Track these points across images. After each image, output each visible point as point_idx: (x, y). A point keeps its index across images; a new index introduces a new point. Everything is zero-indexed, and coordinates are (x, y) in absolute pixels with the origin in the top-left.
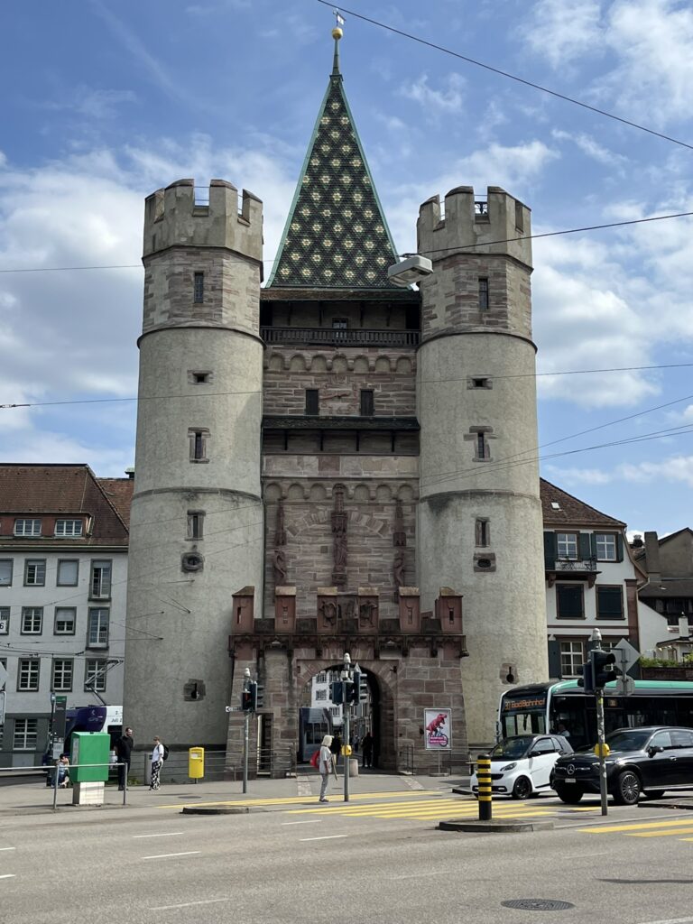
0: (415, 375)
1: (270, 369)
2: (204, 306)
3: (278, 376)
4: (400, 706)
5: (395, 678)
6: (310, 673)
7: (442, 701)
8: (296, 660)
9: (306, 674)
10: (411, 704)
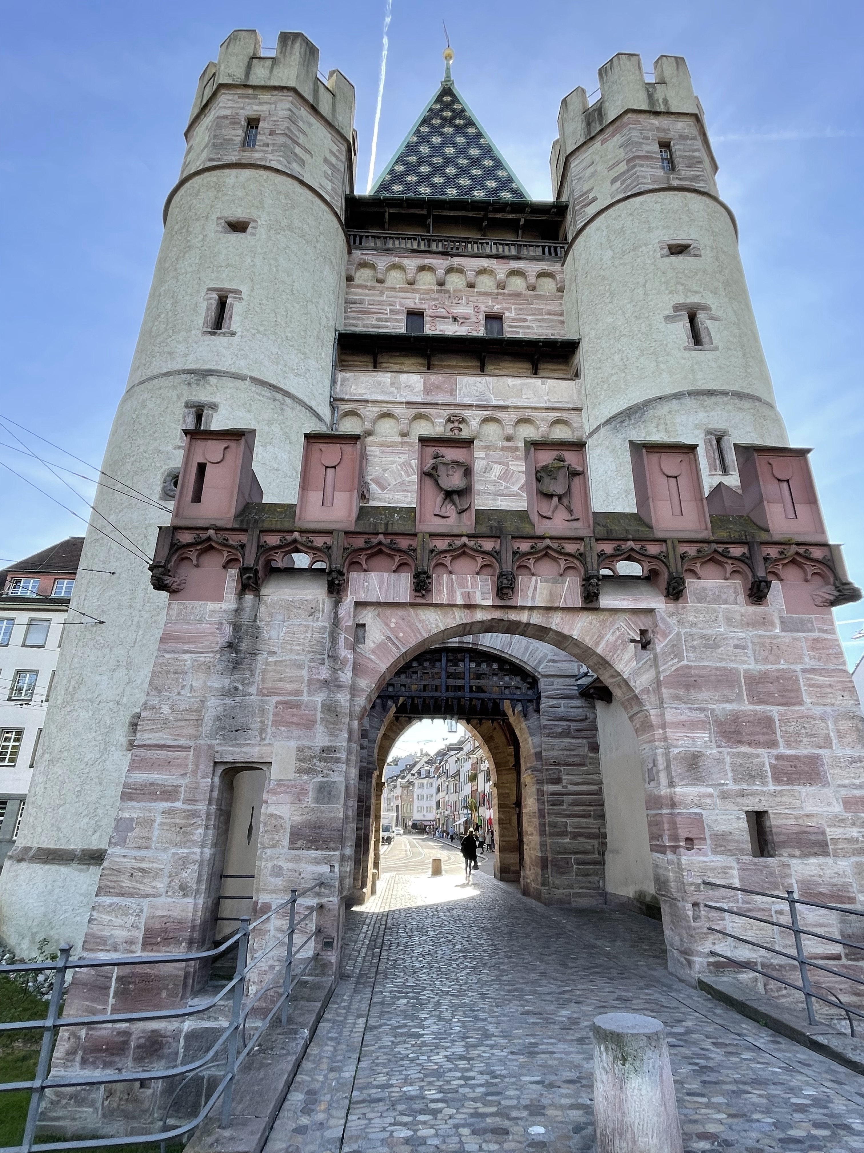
0: (562, 297)
1: (357, 282)
2: (257, 151)
3: (367, 291)
4: (676, 747)
5: (646, 662)
6: (394, 644)
7: (803, 731)
8: (353, 604)
9: (381, 646)
10: (711, 742)
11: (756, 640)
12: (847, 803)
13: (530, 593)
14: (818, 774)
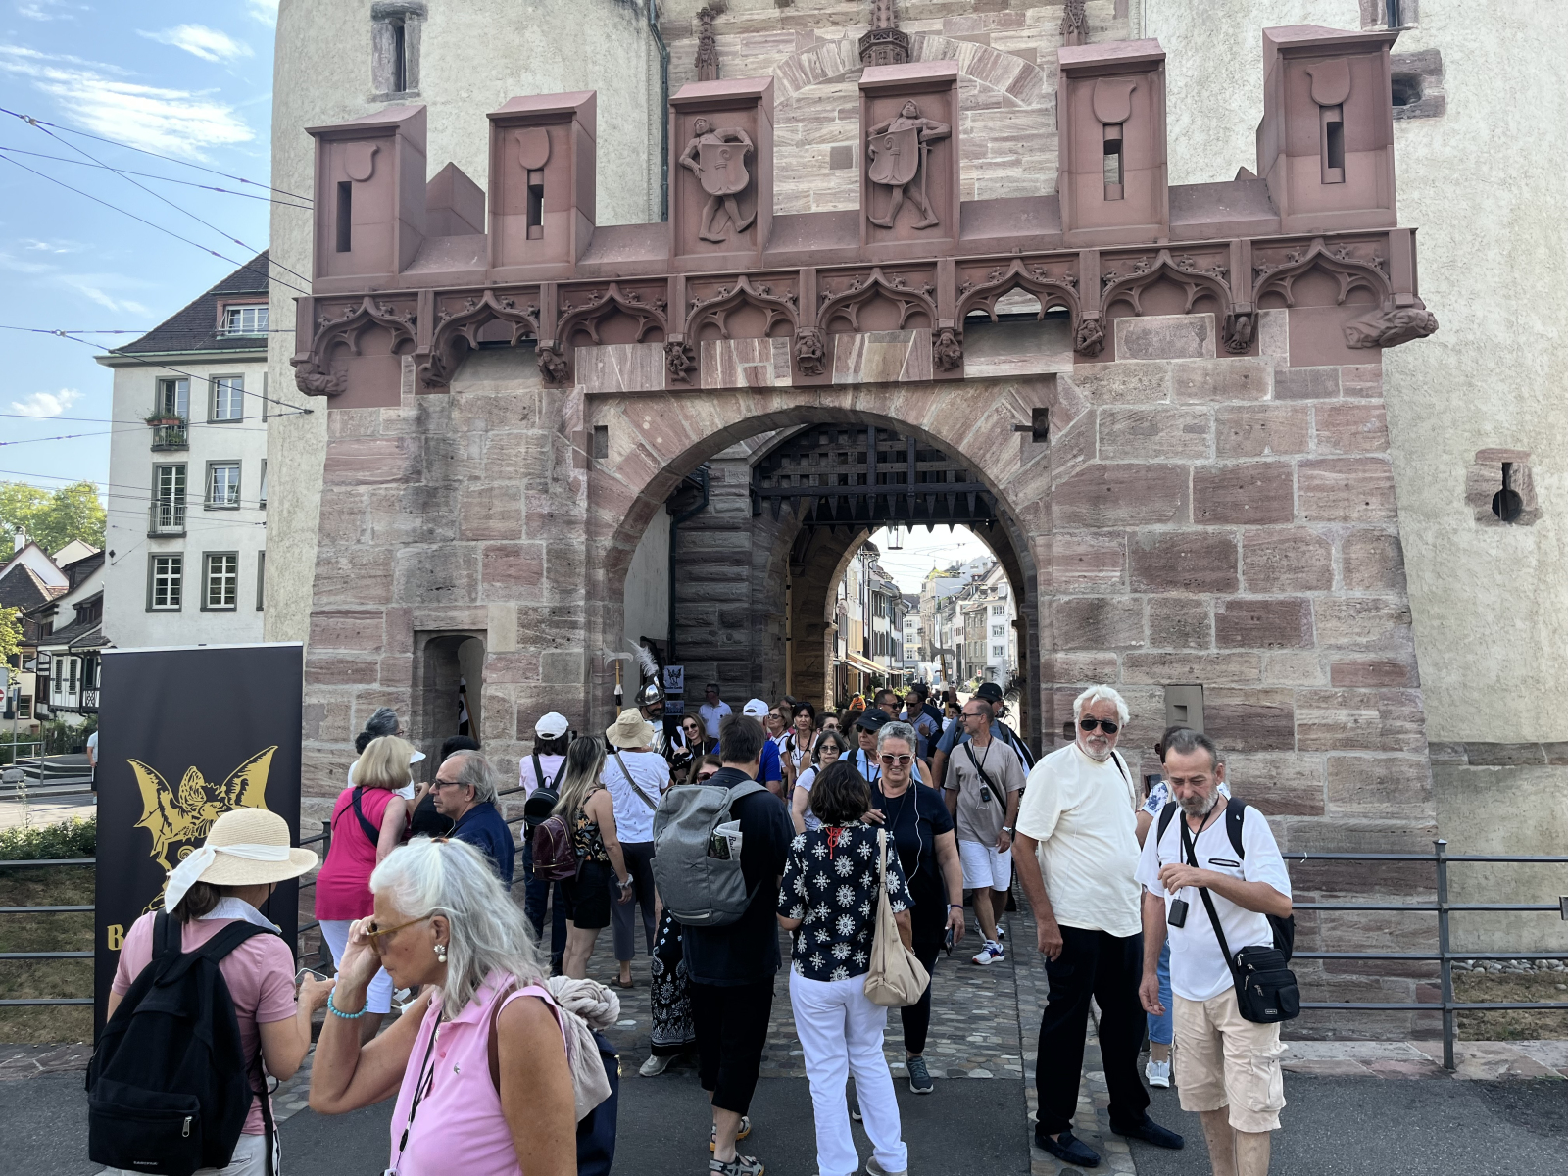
4: (1065, 593)
5: (1038, 462)
6: (649, 454)
7: (1284, 563)
8: (583, 397)
9: (631, 459)
10: (1123, 584)
11: (1226, 416)
12: (1338, 673)
13: (851, 363)
14: (1297, 629)
